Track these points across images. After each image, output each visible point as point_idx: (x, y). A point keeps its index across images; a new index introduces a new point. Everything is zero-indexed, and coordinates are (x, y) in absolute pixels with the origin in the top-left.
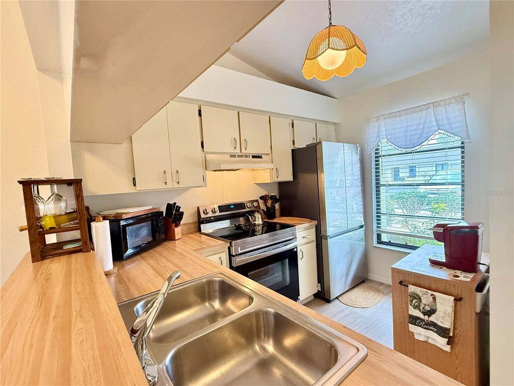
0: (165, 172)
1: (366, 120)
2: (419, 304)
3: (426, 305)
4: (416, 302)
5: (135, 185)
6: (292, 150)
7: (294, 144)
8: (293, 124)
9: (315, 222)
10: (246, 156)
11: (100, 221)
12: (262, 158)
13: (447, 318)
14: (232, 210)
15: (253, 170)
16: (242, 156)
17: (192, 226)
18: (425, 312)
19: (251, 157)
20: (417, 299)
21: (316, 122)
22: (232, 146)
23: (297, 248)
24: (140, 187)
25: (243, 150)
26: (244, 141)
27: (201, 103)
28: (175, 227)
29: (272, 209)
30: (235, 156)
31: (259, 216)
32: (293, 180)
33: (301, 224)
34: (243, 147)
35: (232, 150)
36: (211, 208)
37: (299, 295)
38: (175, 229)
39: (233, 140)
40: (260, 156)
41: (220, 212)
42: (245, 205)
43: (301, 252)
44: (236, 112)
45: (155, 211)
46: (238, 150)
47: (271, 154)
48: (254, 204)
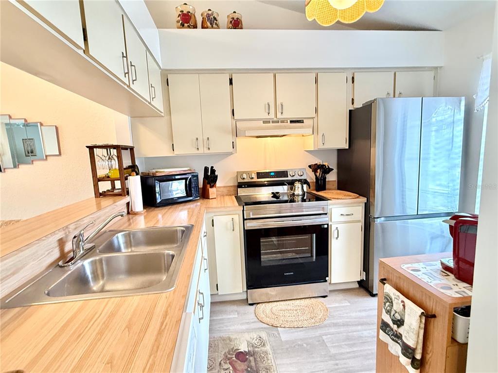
0: (197, 139)
1: (478, 58)
2: (391, 310)
3: (396, 312)
4: (389, 306)
5: (173, 150)
6: (350, 111)
7: (353, 104)
8: (353, 78)
9: (365, 200)
10: (282, 122)
11: (134, 176)
12: (303, 122)
13: (411, 334)
14: (272, 177)
15: (303, 136)
16: (278, 122)
17: (232, 189)
18: (395, 321)
19: (289, 122)
20: (389, 302)
21: (395, 71)
22: (266, 111)
23: (328, 225)
24: (177, 152)
25: (279, 116)
26: (280, 105)
27: (232, 72)
28: (211, 187)
29: (321, 180)
30: (269, 122)
31: (300, 186)
32: (348, 148)
33: (339, 199)
34: (279, 112)
35: (265, 116)
36: (248, 173)
37: (328, 277)
38: (210, 189)
39: (267, 105)
40: (300, 121)
41: (258, 178)
42: (289, 173)
43: (337, 231)
44: (272, 75)
45: (189, 172)
46: (272, 116)
47: (316, 118)
48: (299, 173)
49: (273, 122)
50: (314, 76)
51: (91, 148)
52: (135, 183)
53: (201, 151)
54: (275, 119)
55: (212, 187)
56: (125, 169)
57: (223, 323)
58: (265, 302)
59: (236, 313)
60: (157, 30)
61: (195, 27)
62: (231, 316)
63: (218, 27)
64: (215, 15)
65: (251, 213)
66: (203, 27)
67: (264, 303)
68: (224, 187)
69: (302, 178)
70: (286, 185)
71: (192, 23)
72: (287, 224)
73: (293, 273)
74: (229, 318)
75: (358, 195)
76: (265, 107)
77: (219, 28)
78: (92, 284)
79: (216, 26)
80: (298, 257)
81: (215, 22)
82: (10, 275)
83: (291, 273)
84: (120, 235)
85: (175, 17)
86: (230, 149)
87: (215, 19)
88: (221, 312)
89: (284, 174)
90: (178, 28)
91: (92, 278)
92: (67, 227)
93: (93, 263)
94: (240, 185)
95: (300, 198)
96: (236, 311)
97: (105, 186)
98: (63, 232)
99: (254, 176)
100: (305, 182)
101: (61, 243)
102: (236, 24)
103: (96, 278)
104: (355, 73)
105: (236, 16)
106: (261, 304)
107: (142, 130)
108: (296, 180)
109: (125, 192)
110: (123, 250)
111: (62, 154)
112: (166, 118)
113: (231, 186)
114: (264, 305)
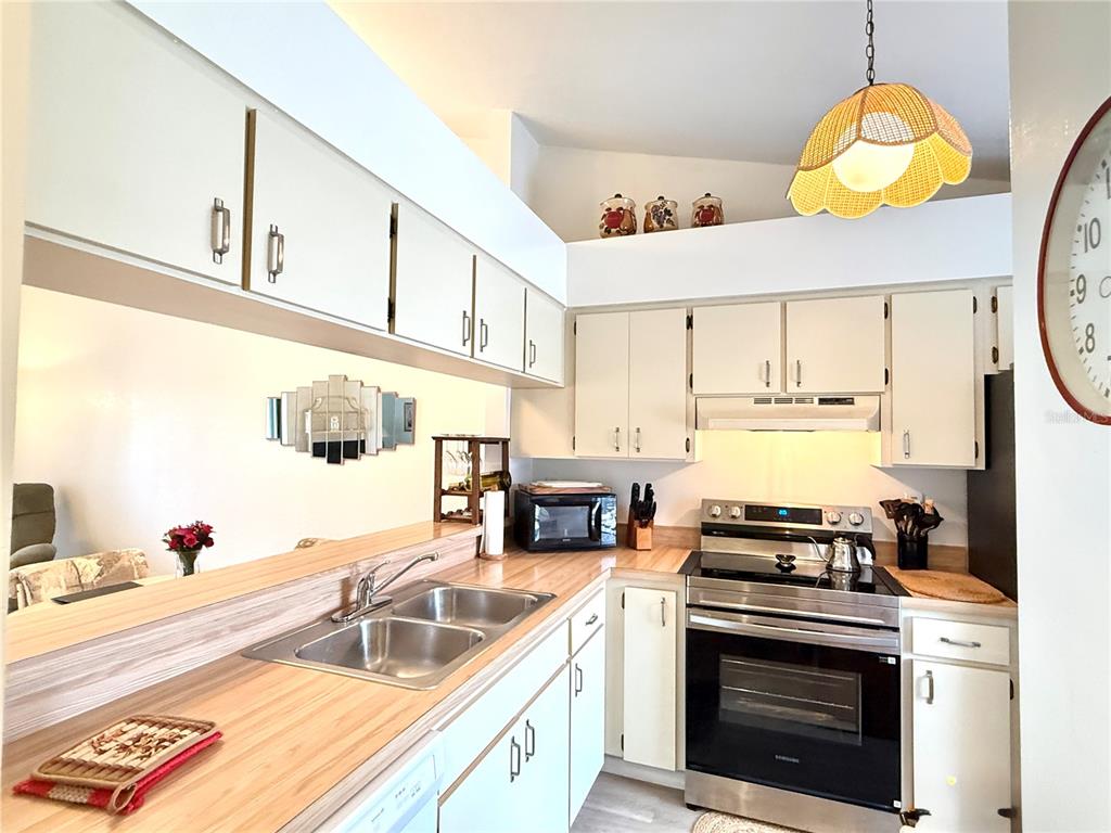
0: (618, 430)
5: (574, 448)
6: (988, 378)
7: (996, 360)
8: (994, 300)
10: (801, 401)
11: (495, 490)
12: (852, 403)
14: (781, 519)
16: (789, 401)
19: (816, 400)
22: (760, 378)
23: (898, 658)
24: (580, 453)
25: (792, 388)
26: (795, 366)
27: (693, 304)
28: (641, 527)
29: (912, 541)
30: (768, 401)
31: (846, 548)
32: (984, 468)
33: (936, 597)
34: (791, 379)
35: (761, 389)
36: (727, 505)
37: (900, 800)
38: (639, 530)
39: (765, 366)
40: (845, 399)
41: (746, 519)
42: (824, 515)
43: (928, 680)
44: (777, 306)
45: (600, 491)
46: (776, 388)
47: (888, 393)
48: (851, 517)
49: (778, 401)
50: (881, 302)
51: (439, 440)
52: (494, 504)
53: (623, 454)
54: (783, 395)
55: (643, 526)
56: (485, 477)
57: (615, 825)
58: (727, 814)
59: (652, 815)
60: (564, 245)
61: (632, 231)
62: (638, 817)
63: (674, 227)
64: (669, 206)
65: (701, 595)
66: (647, 230)
67: (723, 813)
68: (675, 528)
69: (860, 530)
70: (811, 542)
71: (624, 225)
72: (789, 635)
73: (797, 761)
74: (631, 819)
75: (1003, 596)
76: (761, 369)
77: (677, 229)
78: (367, 658)
79: (669, 225)
80: (839, 727)
81: (667, 217)
82: (268, 616)
83: (794, 760)
84: (437, 591)
85: (598, 219)
86: (681, 454)
87: (668, 212)
88: (620, 801)
89: (814, 515)
90: (603, 237)
91: (369, 649)
92: (355, 564)
93: (373, 627)
94: (708, 529)
95: (845, 579)
96: (653, 810)
97: (453, 504)
98: (348, 571)
99: (737, 511)
100: (863, 541)
101: (346, 585)
102: (708, 216)
103: (373, 651)
104: (999, 289)
105: (707, 202)
106: (713, 814)
107: (529, 412)
108: (838, 534)
109: (477, 518)
110: (439, 618)
111: (416, 442)
112: (568, 390)
113: (688, 529)
114: (721, 817)
